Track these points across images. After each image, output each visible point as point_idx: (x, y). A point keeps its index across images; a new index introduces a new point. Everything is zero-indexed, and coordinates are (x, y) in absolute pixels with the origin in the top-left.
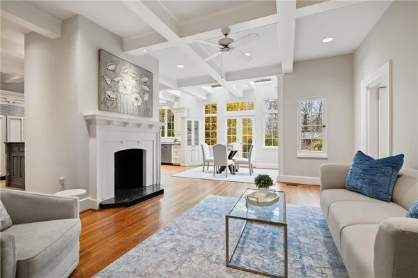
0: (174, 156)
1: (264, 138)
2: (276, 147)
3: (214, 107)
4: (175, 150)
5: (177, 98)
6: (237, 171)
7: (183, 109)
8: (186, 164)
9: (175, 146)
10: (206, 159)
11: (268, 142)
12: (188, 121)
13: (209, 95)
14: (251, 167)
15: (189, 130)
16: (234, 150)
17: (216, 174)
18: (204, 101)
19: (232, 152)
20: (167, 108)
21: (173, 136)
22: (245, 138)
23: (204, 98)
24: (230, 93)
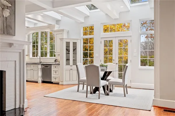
0: (53, 75)
1: (140, 59)
2: (152, 67)
3: (92, 28)
4: (55, 69)
5: (58, 21)
6: (111, 91)
7: (63, 30)
8: (64, 83)
9: (55, 66)
10: (81, 79)
11: (144, 63)
12: (67, 42)
13: (87, 17)
14: (126, 87)
15: (68, 50)
16: (108, 70)
17: (89, 95)
18: (83, 23)
19: (106, 72)
20: (48, 31)
21: (55, 56)
22: (120, 58)
23: (82, 20)
24: (107, 14)
